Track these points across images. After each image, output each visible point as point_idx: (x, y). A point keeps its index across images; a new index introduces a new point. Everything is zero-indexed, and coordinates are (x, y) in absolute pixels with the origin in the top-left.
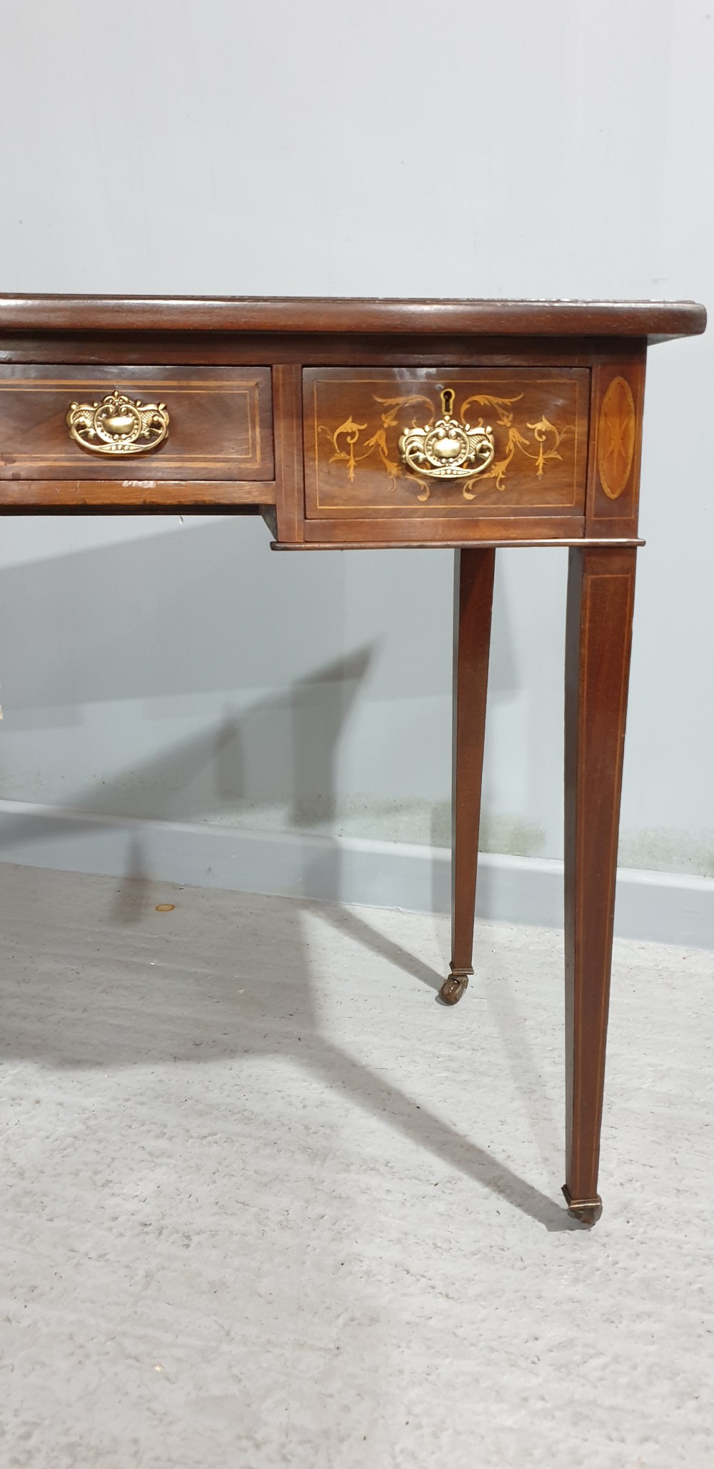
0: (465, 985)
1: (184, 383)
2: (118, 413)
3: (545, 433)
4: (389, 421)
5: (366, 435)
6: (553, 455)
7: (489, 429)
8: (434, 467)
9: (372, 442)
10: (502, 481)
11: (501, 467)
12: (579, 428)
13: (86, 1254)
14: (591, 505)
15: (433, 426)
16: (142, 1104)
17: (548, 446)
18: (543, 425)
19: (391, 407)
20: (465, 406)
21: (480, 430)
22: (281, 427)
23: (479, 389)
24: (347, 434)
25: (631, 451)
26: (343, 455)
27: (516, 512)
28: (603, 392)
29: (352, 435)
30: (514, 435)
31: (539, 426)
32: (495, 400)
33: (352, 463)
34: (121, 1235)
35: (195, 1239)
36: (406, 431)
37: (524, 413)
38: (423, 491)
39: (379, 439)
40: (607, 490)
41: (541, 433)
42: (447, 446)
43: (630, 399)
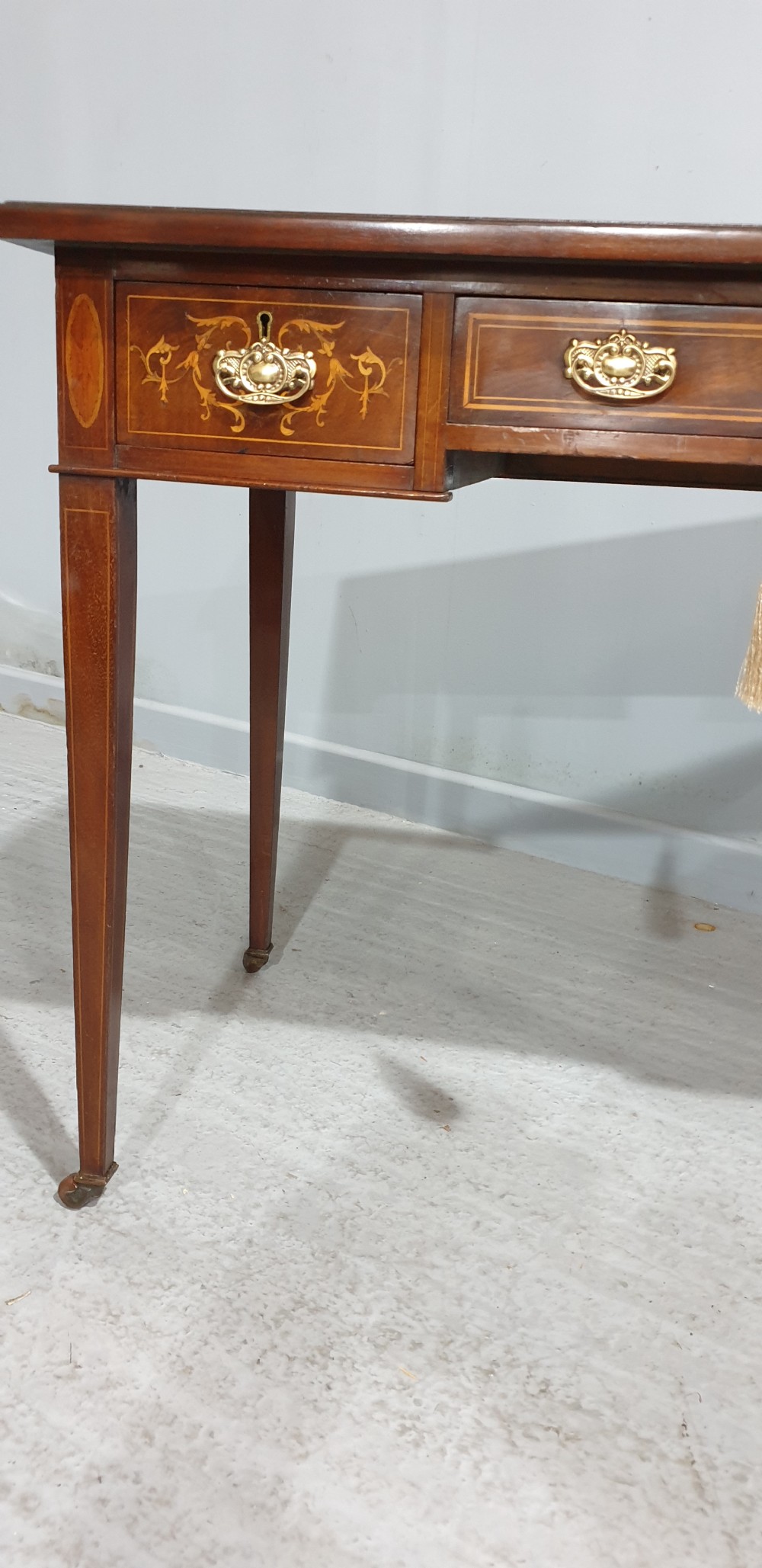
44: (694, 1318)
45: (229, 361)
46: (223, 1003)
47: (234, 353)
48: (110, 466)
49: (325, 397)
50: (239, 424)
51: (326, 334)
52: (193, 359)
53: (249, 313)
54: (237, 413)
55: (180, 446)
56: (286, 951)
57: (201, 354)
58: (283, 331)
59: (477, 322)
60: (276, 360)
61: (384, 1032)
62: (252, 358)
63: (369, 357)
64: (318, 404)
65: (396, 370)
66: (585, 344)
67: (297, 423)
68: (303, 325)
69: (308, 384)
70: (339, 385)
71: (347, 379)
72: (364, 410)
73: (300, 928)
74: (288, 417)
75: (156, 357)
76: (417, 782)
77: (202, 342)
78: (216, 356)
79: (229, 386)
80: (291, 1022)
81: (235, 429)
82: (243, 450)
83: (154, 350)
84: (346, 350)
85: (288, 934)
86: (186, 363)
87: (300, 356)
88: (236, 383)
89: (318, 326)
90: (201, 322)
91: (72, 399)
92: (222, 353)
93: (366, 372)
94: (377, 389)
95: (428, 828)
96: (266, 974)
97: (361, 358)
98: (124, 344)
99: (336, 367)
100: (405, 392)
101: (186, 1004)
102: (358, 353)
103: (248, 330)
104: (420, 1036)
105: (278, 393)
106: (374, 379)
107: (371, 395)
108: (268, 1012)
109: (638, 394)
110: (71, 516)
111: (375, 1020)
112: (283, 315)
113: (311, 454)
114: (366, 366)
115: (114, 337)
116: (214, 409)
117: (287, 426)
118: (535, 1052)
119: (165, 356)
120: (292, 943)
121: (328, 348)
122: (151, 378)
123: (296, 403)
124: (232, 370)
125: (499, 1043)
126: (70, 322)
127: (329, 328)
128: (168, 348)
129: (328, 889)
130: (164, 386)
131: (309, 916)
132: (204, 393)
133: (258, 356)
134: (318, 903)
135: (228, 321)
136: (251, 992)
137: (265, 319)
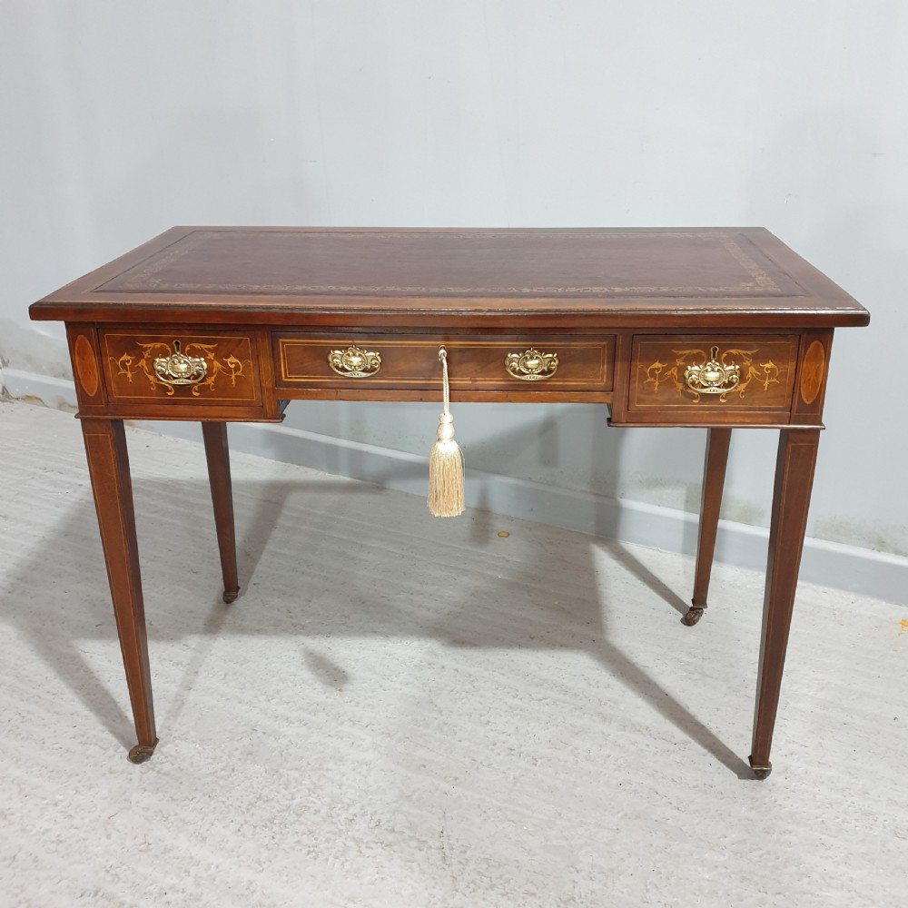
0: (701, 615)
1: (567, 343)
2: (532, 358)
3: (770, 369)
4: (679, 363)
5: (665, 370)
6: (774, 380)
7: (737, 367)
8: (704, 387)
9: (669, 373)
10: (742, 394)
11: (744, 385)
12: (791, 367)
13: (481, 763)
14: (795, 407)
15: (705, 365)
16: (503, 674)
17: (771, 375)
18: (769, 365)
19: (681, 355)
20: (724, 355)
21: (732, 367)
22: (619, 365)
23: (732, 347)
24: (655, 369)
25: (821, 379)
26: (652, 380)
27: (749, 409)
28: (807, 348)
29: (658, 369)
30: (752, 370)
31: (767, 365)
32: (742, 352)
33: (657, 383)
34: (499, 754)
35: (539, 761)
36: (689, 367)
37: (757, 359)
38: (697, 398)
39: (674, 371)
40: (805, 400)
41: (767, 369)
42: (712, 376)
43: (822, 351)
44: (456, 779)
45: (162, 364)
46: (213, 626)
47: (164, 360)
48: (107, 414)
49: (213, 378)
50: (171, 391)
51: (209, 349)
52: (143, 363)
53: (169, 341)
54: (170, 387)
55: (142, 403)
56: (250, 585)
57: (147, 360)
58: (187, 348)
59: (283, 343)
60: (185, 362)
61: (308, 634)
62: (173, 362)
63: (232, 359)
64: (210, 381)
65: (247, 366)
66: (337, 352)
67: (201, 390)
68: (196, 346)
69: (204, 373)
70: (219, 373)
71: (223, 369)
72: (234, 383)
73: (259, 567)
74: (196, 388)
75: (123, 363)
76: (333, 449)
77: (146, 355)
78: (154, 361)
79: (163, 375)
80: (253, 635)
81: (169, 394)
82: (175, 403)
83: (122, 359)
84: (221, 356)
85: (251, 573)
86: (140, 364)
87: (198, 360)
88: (167, 373)
89: (204, 346)
90: (145, 346)
91: (83, 384)
92: (157, 360)
93: (233, 366)
94: (238, 373)
95: (343, 478)
96: (239, 603)
97: (229, 360)
98: (106, 356)
99: (217, 364)
100: (252, 376)
101: (191, 630)
102: (227, 357)
103: (169, 349)
104: (329, 634)
105: (188, 378)
106: (237, 369)
107: (236, 376)
108: (241, 630)
109: (364, 375)
110: (90, 438)
111: (303, 627)
112: (186, 342)
113: (210, 404)
114: (231, 363)
115: (100, 354)
116: (157, 385)
117: (196, 391)
118: (393, 635)
119: (128, 361)
120: (254, 579)
121: (211, 356)
122: (122, 372)
123: (200, 382)
124: (164, 369)
125: (375, 632)
126: (76, 348)
127: (210, 347)
128: (129, 358)
129: (277, 534)
130: (129, 375)
131: (264, 557)
132: (151, 378)
133: (176, 361)
134: (270, 547)
135: (158, 345)
136: (229, 617)
137: (177, 343)
